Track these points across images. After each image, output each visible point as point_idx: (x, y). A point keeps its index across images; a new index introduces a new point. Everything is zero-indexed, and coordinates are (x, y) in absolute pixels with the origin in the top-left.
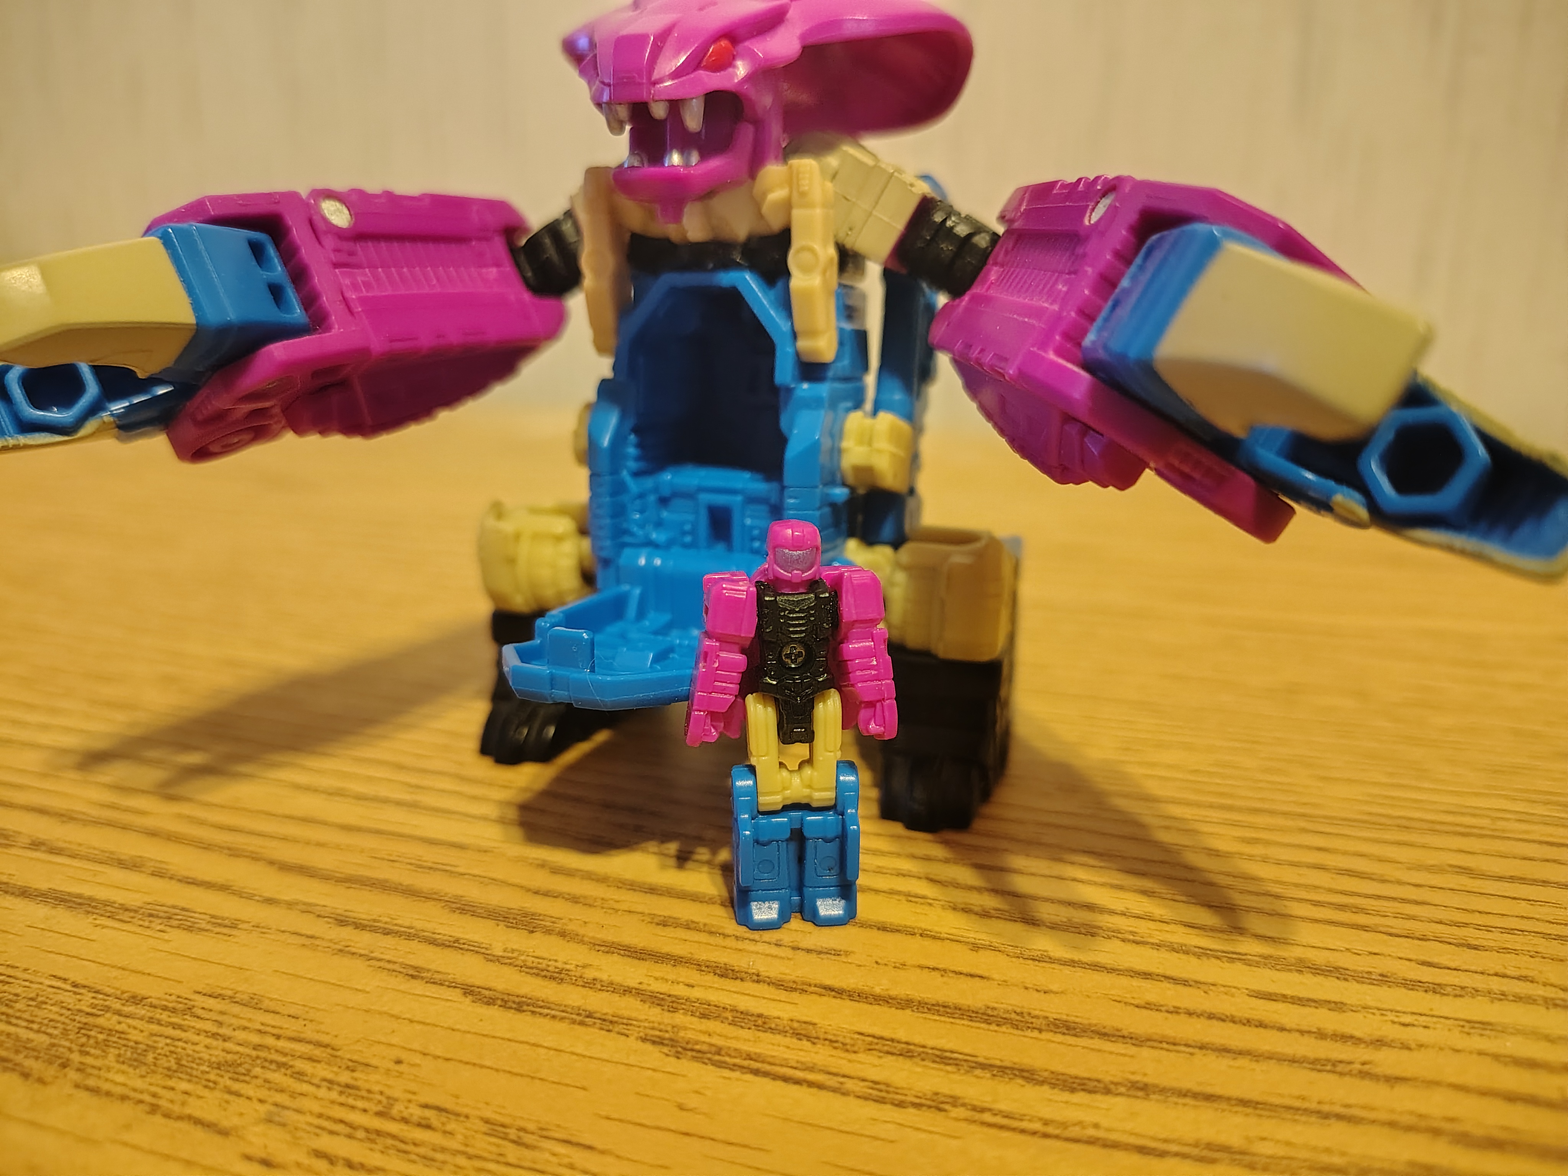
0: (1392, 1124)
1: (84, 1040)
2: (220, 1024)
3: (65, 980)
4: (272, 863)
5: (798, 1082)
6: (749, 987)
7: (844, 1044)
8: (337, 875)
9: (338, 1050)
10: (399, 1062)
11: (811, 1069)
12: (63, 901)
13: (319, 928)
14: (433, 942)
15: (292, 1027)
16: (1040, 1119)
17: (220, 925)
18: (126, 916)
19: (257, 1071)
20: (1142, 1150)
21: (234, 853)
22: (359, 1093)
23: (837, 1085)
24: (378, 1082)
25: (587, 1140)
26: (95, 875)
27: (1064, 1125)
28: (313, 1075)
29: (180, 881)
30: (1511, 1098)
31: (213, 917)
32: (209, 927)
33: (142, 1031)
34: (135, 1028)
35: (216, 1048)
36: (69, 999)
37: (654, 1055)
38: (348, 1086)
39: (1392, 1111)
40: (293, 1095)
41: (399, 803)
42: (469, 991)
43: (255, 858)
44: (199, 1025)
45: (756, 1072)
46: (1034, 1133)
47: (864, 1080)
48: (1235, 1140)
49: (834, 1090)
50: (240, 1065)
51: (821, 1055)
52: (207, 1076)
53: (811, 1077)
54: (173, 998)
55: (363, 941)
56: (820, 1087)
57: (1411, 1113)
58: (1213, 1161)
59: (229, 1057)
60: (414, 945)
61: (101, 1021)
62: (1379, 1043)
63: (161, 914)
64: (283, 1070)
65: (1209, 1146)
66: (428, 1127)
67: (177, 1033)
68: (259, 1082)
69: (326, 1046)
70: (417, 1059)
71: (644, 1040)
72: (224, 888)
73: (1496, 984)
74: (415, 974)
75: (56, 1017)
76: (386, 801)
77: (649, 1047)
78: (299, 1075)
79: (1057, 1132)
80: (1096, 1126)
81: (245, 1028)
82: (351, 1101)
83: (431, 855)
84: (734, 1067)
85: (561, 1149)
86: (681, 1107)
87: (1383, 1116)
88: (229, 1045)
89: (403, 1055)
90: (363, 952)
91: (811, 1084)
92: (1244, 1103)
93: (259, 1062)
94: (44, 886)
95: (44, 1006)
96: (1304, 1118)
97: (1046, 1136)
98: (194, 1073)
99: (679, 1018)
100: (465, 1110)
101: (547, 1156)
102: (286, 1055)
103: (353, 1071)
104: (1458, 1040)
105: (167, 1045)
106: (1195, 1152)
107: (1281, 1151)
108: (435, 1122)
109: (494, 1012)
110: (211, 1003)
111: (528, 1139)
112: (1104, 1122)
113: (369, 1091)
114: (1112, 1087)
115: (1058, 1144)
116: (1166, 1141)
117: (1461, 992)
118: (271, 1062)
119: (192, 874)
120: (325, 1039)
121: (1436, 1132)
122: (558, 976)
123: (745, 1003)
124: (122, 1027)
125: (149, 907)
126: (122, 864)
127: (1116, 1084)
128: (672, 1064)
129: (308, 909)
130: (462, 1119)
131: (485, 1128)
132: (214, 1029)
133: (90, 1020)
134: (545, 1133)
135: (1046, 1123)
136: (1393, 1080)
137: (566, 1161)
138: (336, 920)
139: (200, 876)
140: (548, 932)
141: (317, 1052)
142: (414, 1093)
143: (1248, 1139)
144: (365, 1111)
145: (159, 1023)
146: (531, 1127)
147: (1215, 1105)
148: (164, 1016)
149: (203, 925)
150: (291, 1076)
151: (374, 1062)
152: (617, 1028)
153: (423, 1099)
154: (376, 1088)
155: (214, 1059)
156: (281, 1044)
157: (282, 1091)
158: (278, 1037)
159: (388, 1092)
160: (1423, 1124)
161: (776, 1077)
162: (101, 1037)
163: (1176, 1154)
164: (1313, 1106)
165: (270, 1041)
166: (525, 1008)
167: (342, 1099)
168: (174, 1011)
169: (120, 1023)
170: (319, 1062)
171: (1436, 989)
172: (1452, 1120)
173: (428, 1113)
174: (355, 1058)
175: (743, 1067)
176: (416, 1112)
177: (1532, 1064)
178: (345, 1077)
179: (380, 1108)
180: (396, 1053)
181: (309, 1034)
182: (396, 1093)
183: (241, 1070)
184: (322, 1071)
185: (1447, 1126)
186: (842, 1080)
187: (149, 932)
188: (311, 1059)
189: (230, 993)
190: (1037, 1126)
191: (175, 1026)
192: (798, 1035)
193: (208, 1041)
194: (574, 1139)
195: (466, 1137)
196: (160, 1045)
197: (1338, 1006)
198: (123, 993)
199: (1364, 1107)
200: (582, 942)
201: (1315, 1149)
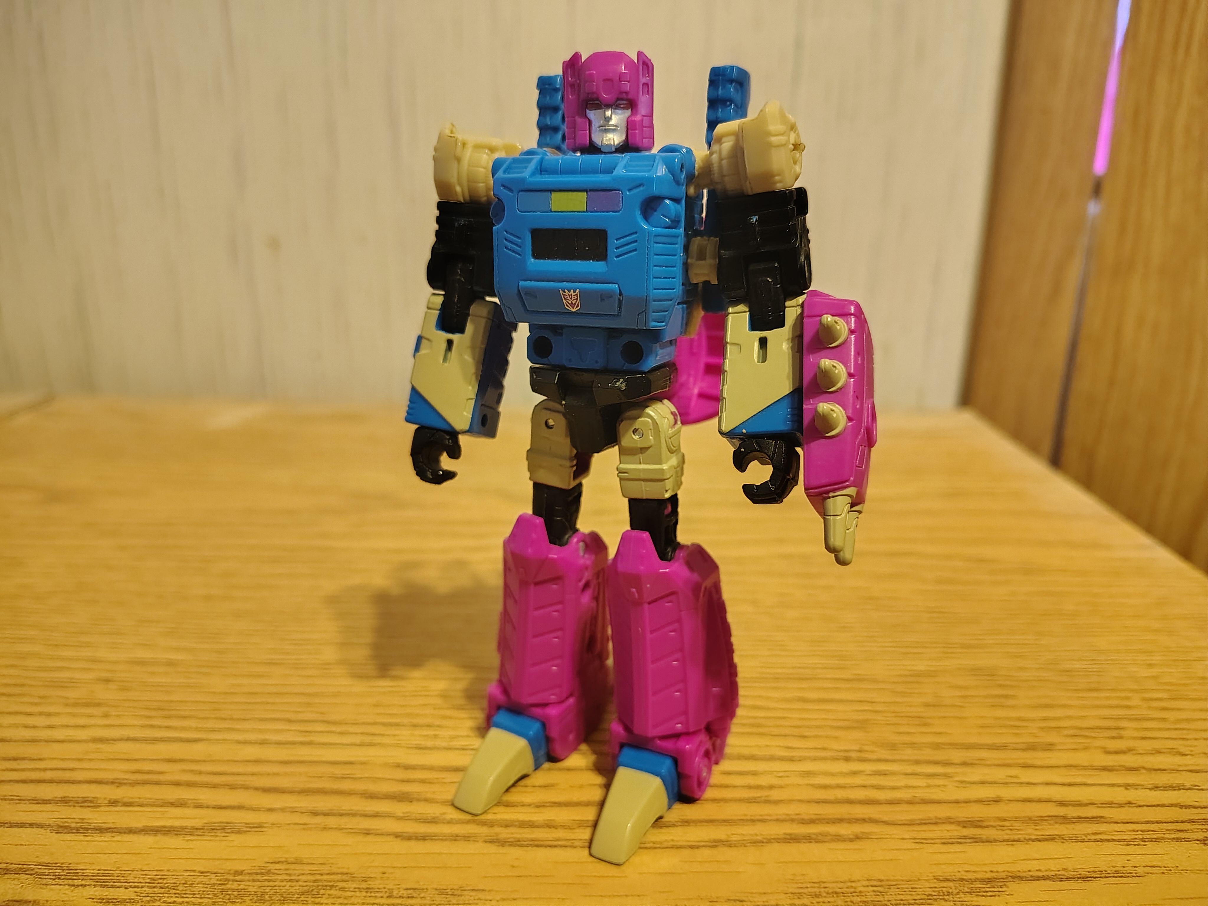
0: (777, 820)
1: (228, 897)
2: (290, 875)
3: (194, 871)
4: (256, 789)
5: (555, 846)
6: (520, 809)
7: (569, 826)
8: (297, 789)
9: (354, 874)
10: (384, 873)
11: (558, 840)
12: (157, 831)
13: (305, 819)
14: (366, 816)
15: (325, 869)
16: (652, 842)
17: (254, 827)
18: (199, 832)
19: (322, 892)
20: (691, 847)
21: (232, 787)
22: (375, 890)
23: (571, 844)
24: (380, 884)
25: (480, 887)
26: (164, 814)
27: (661, 843)
28: (349, 888)
29: (214, 808)
30: (818, 802)
31: (246, 824)
32: (248, 829)
33: (254, 886)
34: (249, 886)
35: (296, 886)
36: (205, 880)
37: (493, 849)
38: (367, 888)
39: (777, 815)
40: (345, 898)
41: (302, 743)
42: (397, 836)
43: (246, 788)
44: (280, 877)
45: (537, 846)
46: (650, 848)
47: (581, 840)
48: (723, 837)
49: (571, 846)
50: (312, 890)
51: (561, 834)
52: (300, 899)
53: (560, 843)
54: (257, 868)
55: (332, 821)
56: (566, 846)
57: (784, 814)
58: (716, 846)
59: (305, 888)
60: (358, 819)
61: (228, 886)
62: (771, 787)
63: (218, 828)
64: (334, 889)
65: (715, 841)
66: (413, 897)
67: (271, 884)
68: (326, 896)
69: (347, 874)
70: (391, 870)
71: (486, 842)
72: (240, 807)
73: (813, 754)
74: (367, 833)
75: (204, 889)
76: (293, 743)
77: (488, 845)
78: (342, 889)
79: (658, 846)
80: (673, 840)
81: (303, 874)
82: (373, 894)
83: (338, 771)
84: (527, 846)
85: (472, 893)
86: (513, 867)
87: (774, 817)
88: (300, 883)
89: (385, 870)
90: (334, 826)
91: (561, 846)
92: (725, 821)
93: (320, 887)
94: (140, 825)
95: (194, 885)
96: (745, 823)
97: (655, 848)
98: (294, 899)
99: (497, 830)
100: (425, 887)
101: (468, 897)
102: (330, 881)
103: (366, 881)
104: (800, 781)
105: (271, 889)
106: (710, 844)
107: (739, 838)
108: (415, 895)
109: (412, 843)
110: (277, 866)
111: (456, 893)
112: (675, 839)
113: (378, 888)
114: (675, 823)
115: (660, 850)
116: (698, 842)
117: (801, 759)
118: (326, 886)
119: (219, 803)
120: (345, 871)
121: (793, 820)
122: (433, 821)
123: (522, 817)
124: (242, 887)
125: (208, 825)
126: (172, 804)
127: (676, 822)
128: (502, 850)
129: (293, 811)
130: (425, 890)
131: (437, 892)
132: (288, 878)
133: (223, 887)
134: (463, 889)
135: (654, 843)
136: (777, 802)
137: (477, 898)
138: (311, 813)
139: (224, 804)
140: (418, 800)
141: (344, 877)
142: (399, 885)
143: (728, 835)
144: (382, 897)
145: (259, 881)
146: (456, 887)
147: (714, 824)
148: (259, 877)
149: (245, 829)
150: (339, 890)
151: (372, 876)
152: (472, 839)
153: (405, 887)
154: (381, 886)
155: (298, 891)
156: (325, 877)
157: (340, 897)
158: (322, 875)
159: (387, 887)
160: (788, 818)
161: (546, 846)
162: (236, 893)
163: (703, 846)
164: (749, 818)
165: (318, 877)
166: (427, 838)
167: (369, 894)
168: (261, 874)
169: (239, 885)
170: (348, 881)
171: (791, 760)
172: (797, 814)
173: (409, 892)
174: (363, 876)
175: (531, 845)
176: (405, 893)
177: (825, 787)
178: (364, 885)
179: (387, 894)
180: (382, 870)
181: (335, 870)
182: (391, 887)
183: (314, 893)
184: (352, 885)
185: (796, 817)
186: (573, 841)
187: (218, 838)
188: (343, 881)
189: (284, 859)
190: (651, 845)
191: (269, 881)
192: (549, 827)
193: (289, 884)
194: (476, 888)
195: (431, 898)
196: (267, 891)
197: (755, 774)
198: (230, 870)
199: (767, 815)
200: (437, 802)
201: (751, 835)
